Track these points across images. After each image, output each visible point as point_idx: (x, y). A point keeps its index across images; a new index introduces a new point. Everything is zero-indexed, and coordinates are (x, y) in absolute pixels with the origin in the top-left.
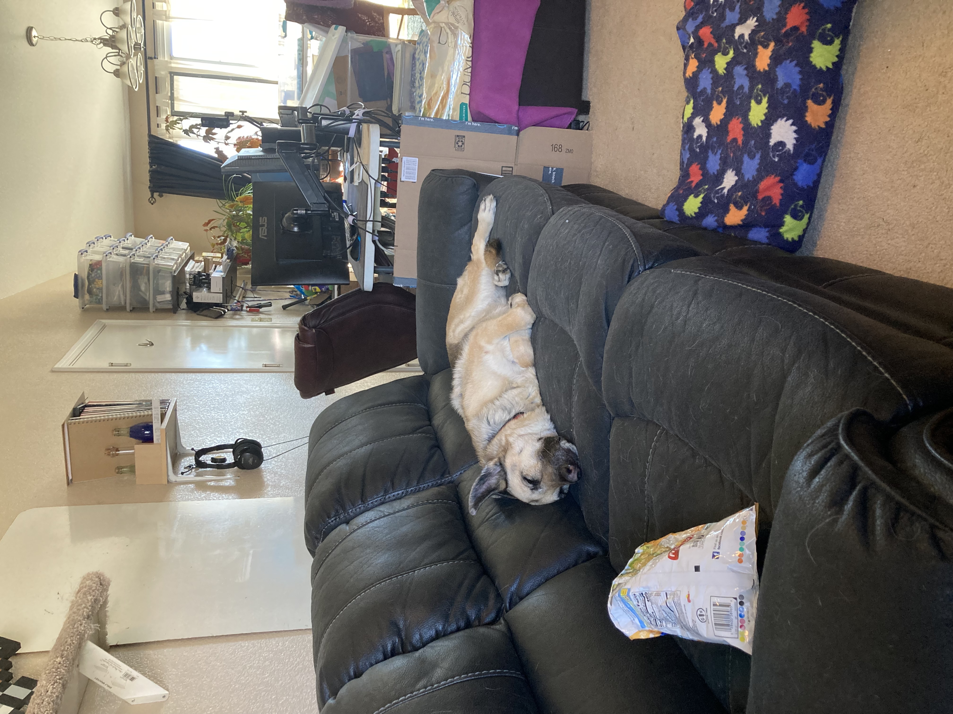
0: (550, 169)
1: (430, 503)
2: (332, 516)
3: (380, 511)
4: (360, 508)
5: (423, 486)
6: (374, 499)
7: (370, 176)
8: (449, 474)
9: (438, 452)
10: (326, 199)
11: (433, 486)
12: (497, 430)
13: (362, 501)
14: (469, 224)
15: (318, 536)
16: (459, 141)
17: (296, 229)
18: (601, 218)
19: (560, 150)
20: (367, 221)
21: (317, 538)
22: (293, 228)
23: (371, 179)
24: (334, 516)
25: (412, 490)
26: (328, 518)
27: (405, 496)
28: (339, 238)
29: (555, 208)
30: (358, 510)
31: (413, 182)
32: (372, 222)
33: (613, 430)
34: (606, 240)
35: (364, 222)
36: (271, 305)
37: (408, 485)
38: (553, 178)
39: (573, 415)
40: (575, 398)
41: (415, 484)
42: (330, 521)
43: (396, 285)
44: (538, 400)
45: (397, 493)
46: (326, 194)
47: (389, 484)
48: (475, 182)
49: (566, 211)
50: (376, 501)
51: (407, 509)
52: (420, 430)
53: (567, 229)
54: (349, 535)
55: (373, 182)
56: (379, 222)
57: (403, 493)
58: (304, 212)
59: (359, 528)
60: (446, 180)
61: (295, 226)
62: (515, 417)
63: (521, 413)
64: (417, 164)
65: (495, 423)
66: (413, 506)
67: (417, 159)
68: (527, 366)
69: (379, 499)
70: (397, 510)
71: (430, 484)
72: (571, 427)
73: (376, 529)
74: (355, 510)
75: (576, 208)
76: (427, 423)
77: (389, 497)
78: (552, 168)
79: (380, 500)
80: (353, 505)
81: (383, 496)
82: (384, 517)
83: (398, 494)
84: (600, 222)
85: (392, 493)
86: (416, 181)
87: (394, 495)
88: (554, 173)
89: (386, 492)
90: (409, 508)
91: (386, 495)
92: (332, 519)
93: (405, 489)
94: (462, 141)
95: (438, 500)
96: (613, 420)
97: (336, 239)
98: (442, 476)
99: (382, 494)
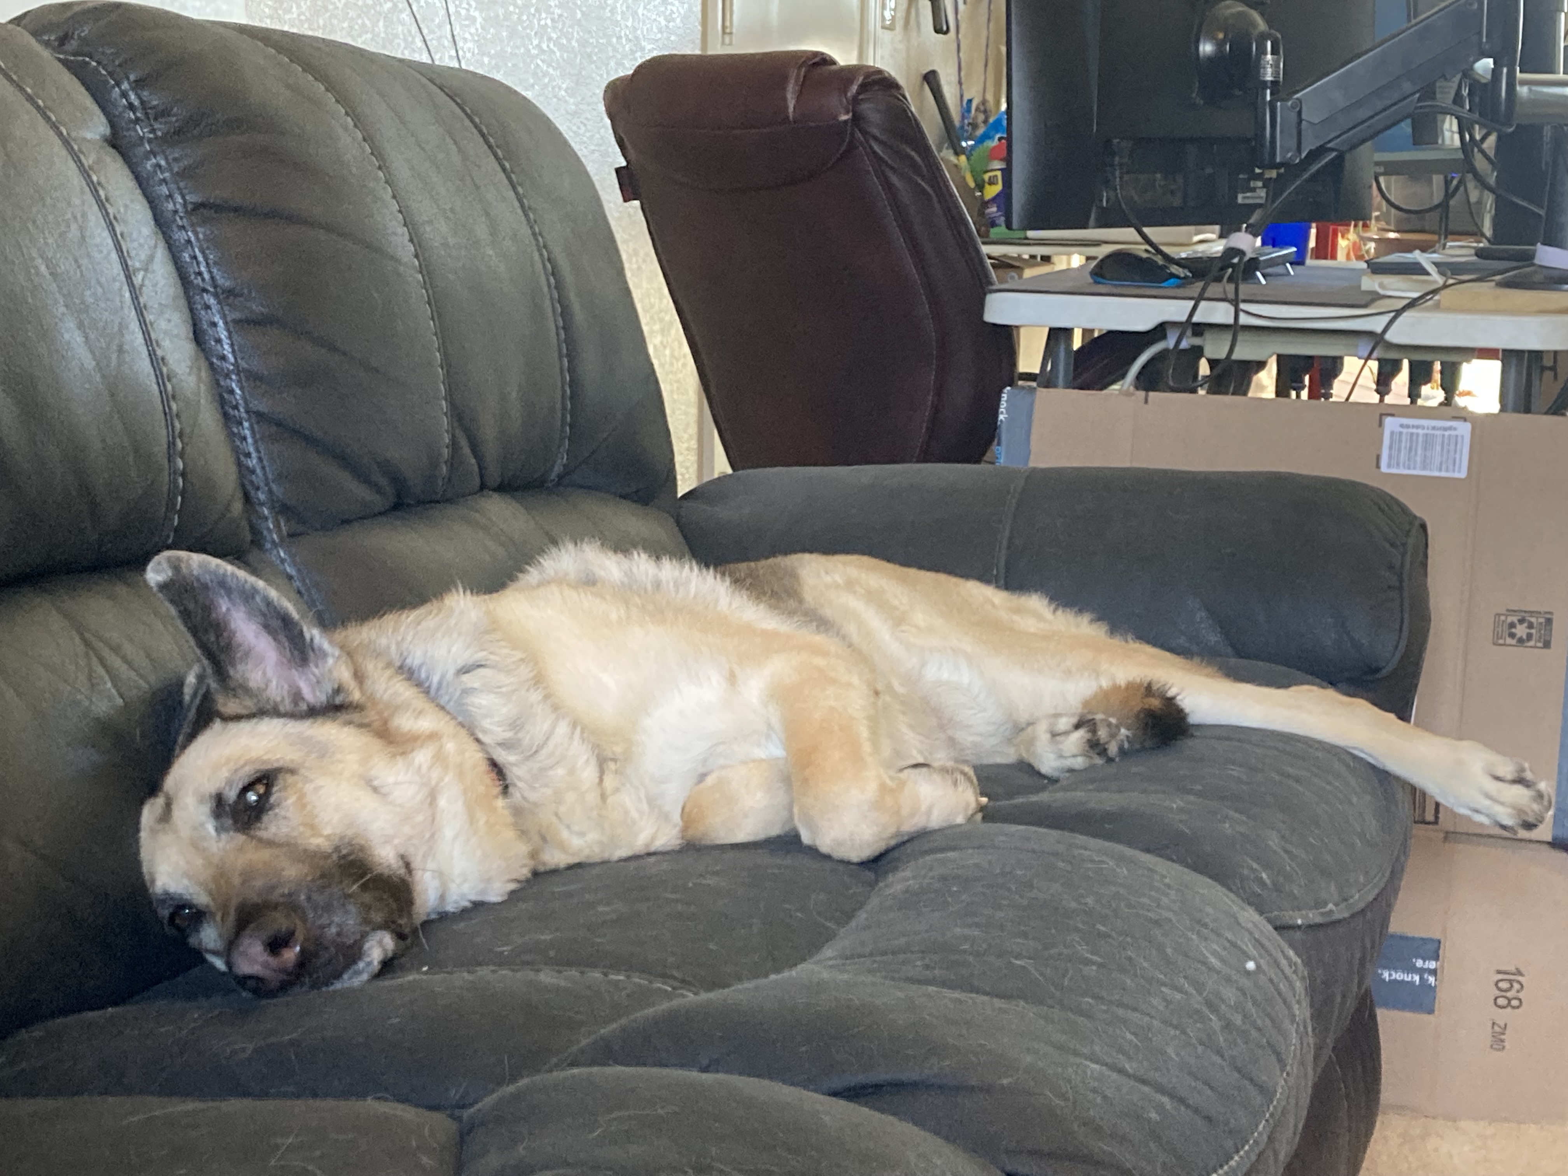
0: (1432, 965)
1: (171, 445)
2: (145, 94)
3: (151, 258)
4: (170, 196)
5: (247, 433)
6: (203, 252)
7: (1399, 313)
8: (291, 535)
9: (378, 502)
10: (1315, 154)
11: (243, 471)
12: (443, 701)
13: (198, 206)
14: (1229, 650)
15: (73, 44)
16: (1531, 626)
17: (1207, 48)
18: (1267, 1093)
19: (1502, 1001)
20: (1235, 302)
21: (63, 40)
22: (1212, 38)
23: (1386, 318)
24: (142, 102)
25: (232, 392)
26: (136, 81)
27: (211, 364)
28: (1177, 202)
29: (1298, 935)
30: (164, 190)
31: (1378, 458)
32: (1231, 321)
33: (407, 1113)
34: (1182, 1101)
35: (1231, 296)
36: (938, 30)
37: (251, 377)
38: (1399, 976)
39: (484, 972)
40: (547, 977)
41: (255, 405)
42: (125, 86)
43: (1005, 397)
44: (555, 858)
45: (223, 335)
46: (1334, 154)
47: (257, 308)
48: (1384, 672)
49: (1288, 971)
50: (195, 257)
51: (152, 354)
52: (464, 443)
53: (1222, 960)
54: (60, 134)
55: (1376, 325)
56: (1231, 351)
57: (223, 358)
58: (1269, 78)
59: (85, 172)
60: (1391, 567)
61: (1220, 45)
62: (494, 765)
63: (506, 787)
64: (1443, 474)
65: (466, 692)
66: (161, 378)
67: (1463, 474)
68: (688, 818)
69: (203, 269)
70: (149, 317)
71: (253, 462)
72: (437, 966)
73: (74, 227)
74: (164, 181)
75: (1302, 1011)
76: (494, 475)
77: (207, 307)
78: (1434, 972)
79: (200, 274)
80: (183, 174)
81: (215, 287)
82: (125, 267)
83: (219, 341)
84: (1250, 1087)
85: (224, 317)
86: (1384, 468)
87: (214, 325)
88: (1417, 978)
89: (226, 296)
90: (157, 362)
91: (216, 295)
92: (132, 97)
93: (236, 364)
94: (1530, 636)
95: (183, 475)
96: (451, 1116)
97: (1172, 192)
98: (283, 509)
99: (220, 281)
